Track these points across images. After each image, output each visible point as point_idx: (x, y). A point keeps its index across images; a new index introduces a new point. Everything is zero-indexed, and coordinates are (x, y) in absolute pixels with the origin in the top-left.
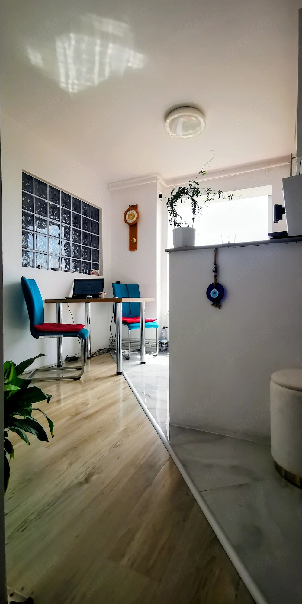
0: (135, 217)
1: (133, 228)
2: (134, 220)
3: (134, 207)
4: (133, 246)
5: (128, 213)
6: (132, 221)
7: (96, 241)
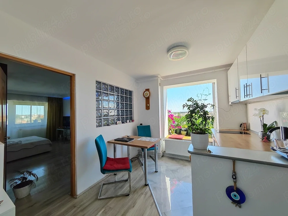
0: (149, 95)
1: (148, 99)
2: (148, 96)
3: (148, 90)
4: (148, 108)
5: (145, 93)
6: (147, 96)
7: (131, 106)
